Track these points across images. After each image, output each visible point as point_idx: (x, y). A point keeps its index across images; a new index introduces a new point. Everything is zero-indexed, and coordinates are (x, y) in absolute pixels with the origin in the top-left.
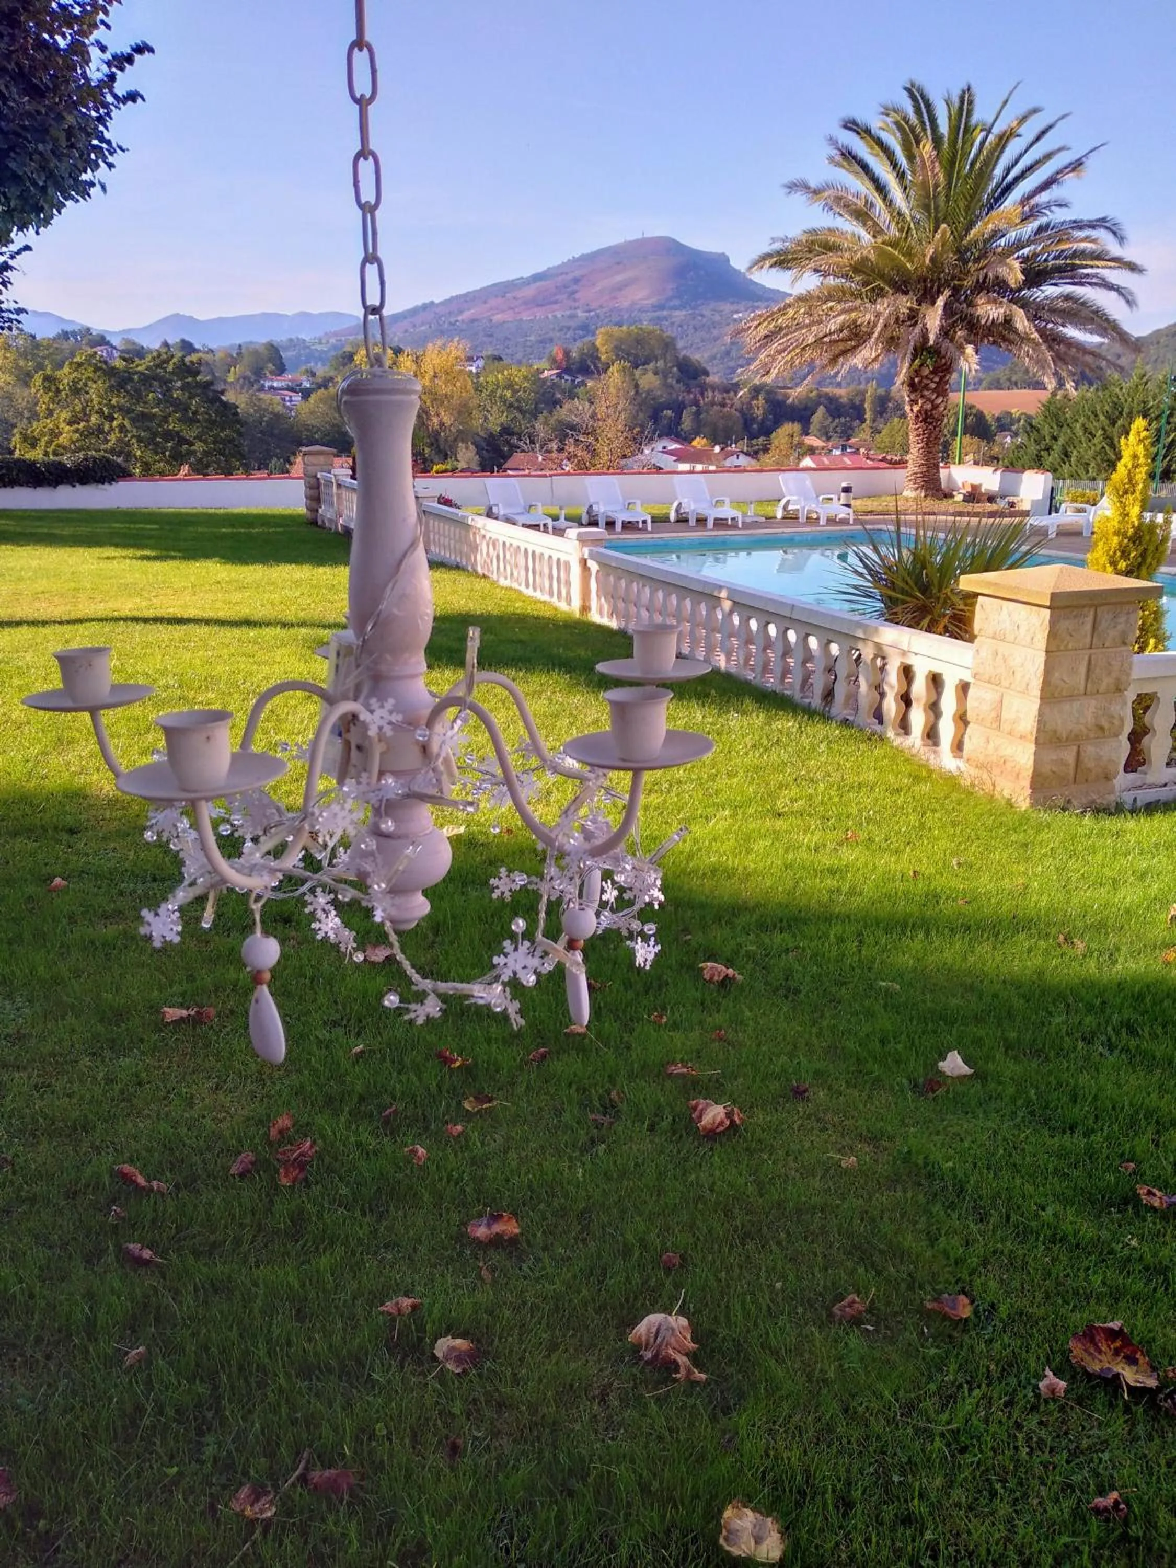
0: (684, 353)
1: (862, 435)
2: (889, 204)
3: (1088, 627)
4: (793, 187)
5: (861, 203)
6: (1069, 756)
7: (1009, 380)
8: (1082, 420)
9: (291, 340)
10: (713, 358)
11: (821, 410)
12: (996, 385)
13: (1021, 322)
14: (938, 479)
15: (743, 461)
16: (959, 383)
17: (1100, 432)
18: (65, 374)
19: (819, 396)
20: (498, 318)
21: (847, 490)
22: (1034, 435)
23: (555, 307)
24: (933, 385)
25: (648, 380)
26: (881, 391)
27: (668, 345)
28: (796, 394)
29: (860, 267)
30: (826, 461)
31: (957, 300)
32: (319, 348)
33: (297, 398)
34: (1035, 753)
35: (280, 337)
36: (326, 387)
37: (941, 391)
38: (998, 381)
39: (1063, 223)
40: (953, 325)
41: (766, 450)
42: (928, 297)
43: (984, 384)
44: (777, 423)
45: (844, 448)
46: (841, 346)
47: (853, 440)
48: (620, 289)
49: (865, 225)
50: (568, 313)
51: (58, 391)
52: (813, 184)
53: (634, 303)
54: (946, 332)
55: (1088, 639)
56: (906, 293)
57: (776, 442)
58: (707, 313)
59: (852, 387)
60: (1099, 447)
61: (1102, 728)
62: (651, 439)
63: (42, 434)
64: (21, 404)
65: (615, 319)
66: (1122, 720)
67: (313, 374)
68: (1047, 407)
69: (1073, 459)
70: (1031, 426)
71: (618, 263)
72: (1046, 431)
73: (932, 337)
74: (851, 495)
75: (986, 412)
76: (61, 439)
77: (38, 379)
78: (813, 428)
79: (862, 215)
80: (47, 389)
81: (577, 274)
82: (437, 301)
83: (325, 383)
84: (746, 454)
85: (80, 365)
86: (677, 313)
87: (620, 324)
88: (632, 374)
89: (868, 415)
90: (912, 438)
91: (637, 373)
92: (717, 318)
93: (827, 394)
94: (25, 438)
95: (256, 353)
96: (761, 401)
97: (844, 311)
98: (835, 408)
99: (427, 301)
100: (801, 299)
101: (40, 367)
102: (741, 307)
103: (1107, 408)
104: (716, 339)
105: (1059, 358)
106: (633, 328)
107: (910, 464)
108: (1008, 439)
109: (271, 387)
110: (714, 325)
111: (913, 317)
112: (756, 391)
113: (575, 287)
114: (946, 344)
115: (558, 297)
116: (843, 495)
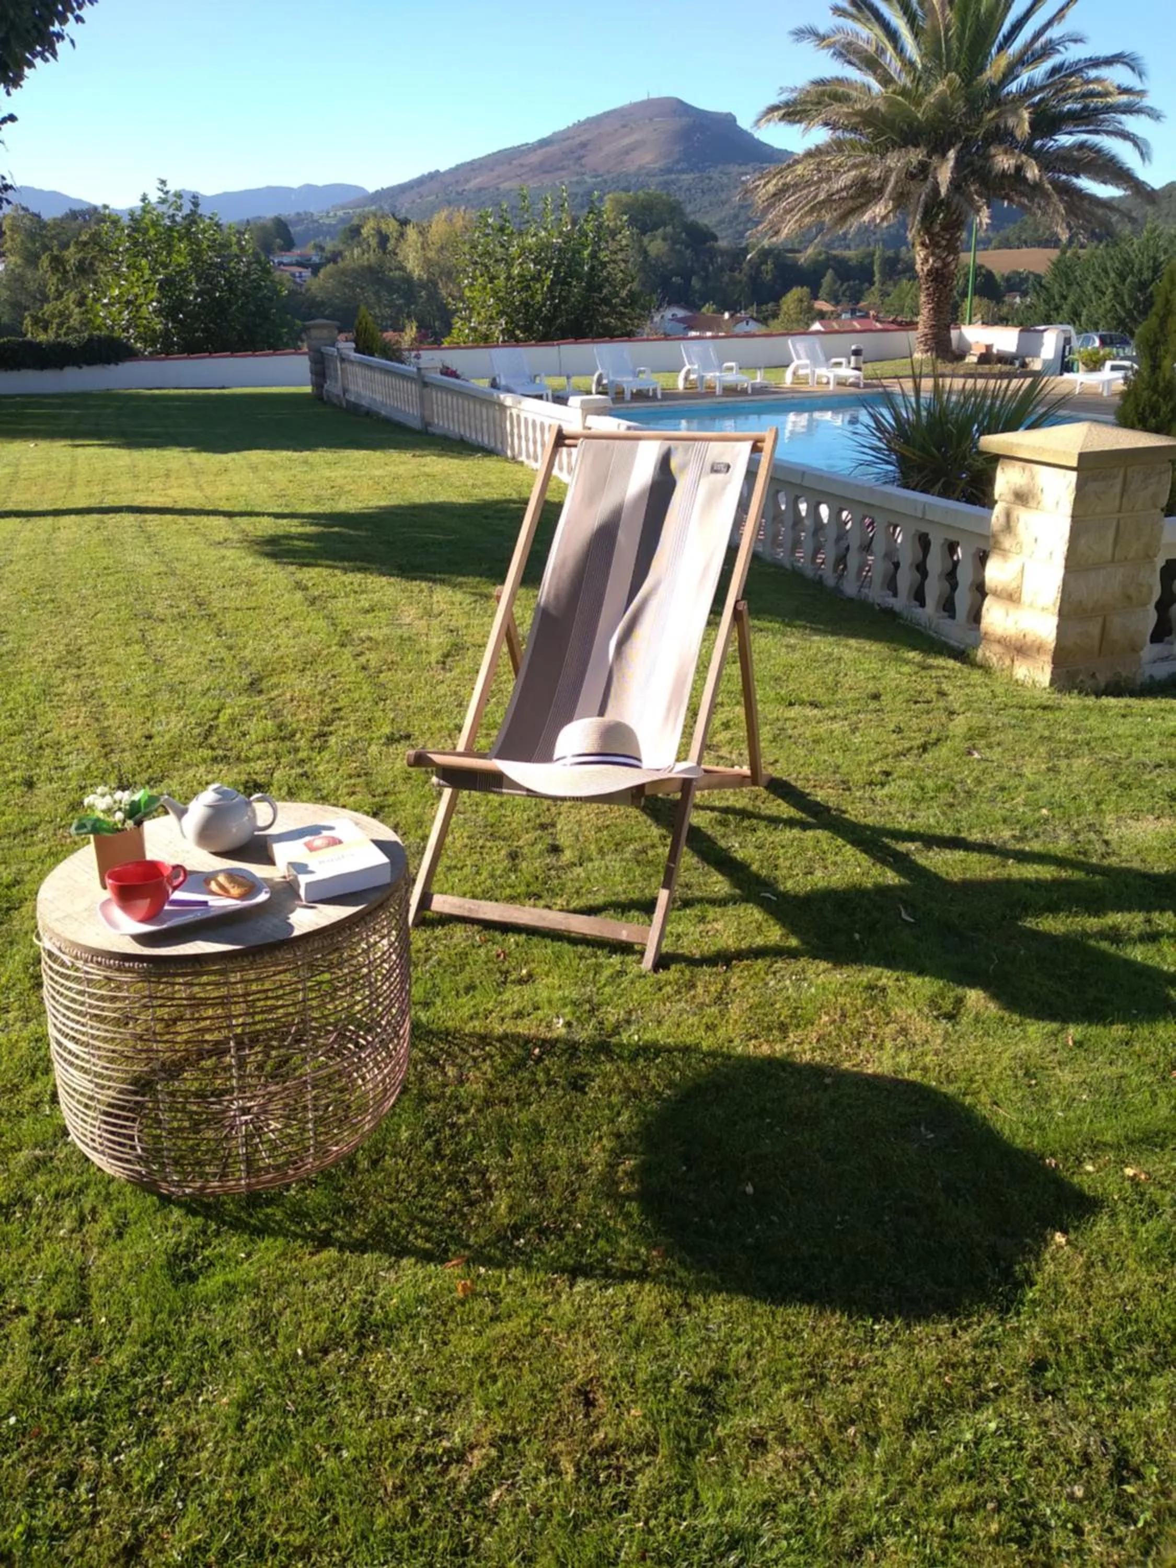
0: (692, 217)
1: (871, 299)
2: (900, 50)
3: (1117, 489)
4: (801, 34)
5: (871, 49)
6: (1094, 629)
7: (1019, 239)
8: (1092, 278)
9: (298, 214)
10: (721, 222)
11: (830, 274)
12: (1006, 244)
13: (1033, 172)
14: (949, 340)
15: (753, 327)
16: (969, 241)
17: (1110, 290)
18: (72, 255)
19: (828, 259)
20: (505, 186)
21: (857, 353)
22: (1043, 295)
23: (563, 173)
24: (944, 243)
25: (656, 246)
26: (890, 253)
27: (675, 209)
28: (805, 257)
29: (869, 118)
30: (835, 326)
31: (969, 153)
32: (327, 221)
33: (307, 273)
34: (1058, 627)
35: (287, 211)
36: (335, 262)
37: (952, 248)
38: (1007, 239)
39: (1077, 63)
40: (965, 179)
41: (775, 315)
42: (939, 148)
43: (994, 243)
44: (787, 289)
45: (853, 312)
46: (851, 204)
47: (862, 304)
48: (627, 153)
49: (875, 73)
50: (575, 179)
51: (66, 272)
52: (822, 31)
53: (641, 168)
54: (956, 185)
55: (1117, 503)
56: (916, 146)
57: (784, 307)
58: (716, 176)
59: (862, 249)
60: (1109, 305)
61: (1129, 598)
62: (660, 306)
63: (53, 316)
64: (33, 287)
65: (623, 184)
66: (1151, 588)
67: (322, 249)
68: (1056, 264)
69: (1083, 318)
70: (1042, 286)
71: (624, 126)
72: (1055, 290)
73: (943, 191)
74: (861, 358)
75: (995, 271)
76: (72, 321)
77: (45, 261)
78: (823, 292)
79: (871, 63)
80: (55, 270)
81: (584, 138)
82: (442, 170)
83: (335, 257)
84: (756, 320)
85: (85, 244)
86: (684, 177)
87: (626, 190)
88: (641, 241)
89: (877, 277)
90: (923, 299)
91: (646, 240)
92: (725, 180)
93: (835, 257)
94: (36, 321)
95: (263, 228)
96: (769, 266)
97: (855, 166)
98: (844, 270)
99: (433, 170)
100: (809, 154)
101: (46, 248)
102: (749, 168)
103: (1117, 264)
104: (723, 203)
105: (1071, 210)
106: (640, 193)
107: (920, 326)
108: (1018, 300)
109: (280, 263)
110: (722, 188)
111: (923, 171)
112: (765, 254)
113: (582, 152)
114: (956, 198)
115: (565, 163)
116: (853, 358)
